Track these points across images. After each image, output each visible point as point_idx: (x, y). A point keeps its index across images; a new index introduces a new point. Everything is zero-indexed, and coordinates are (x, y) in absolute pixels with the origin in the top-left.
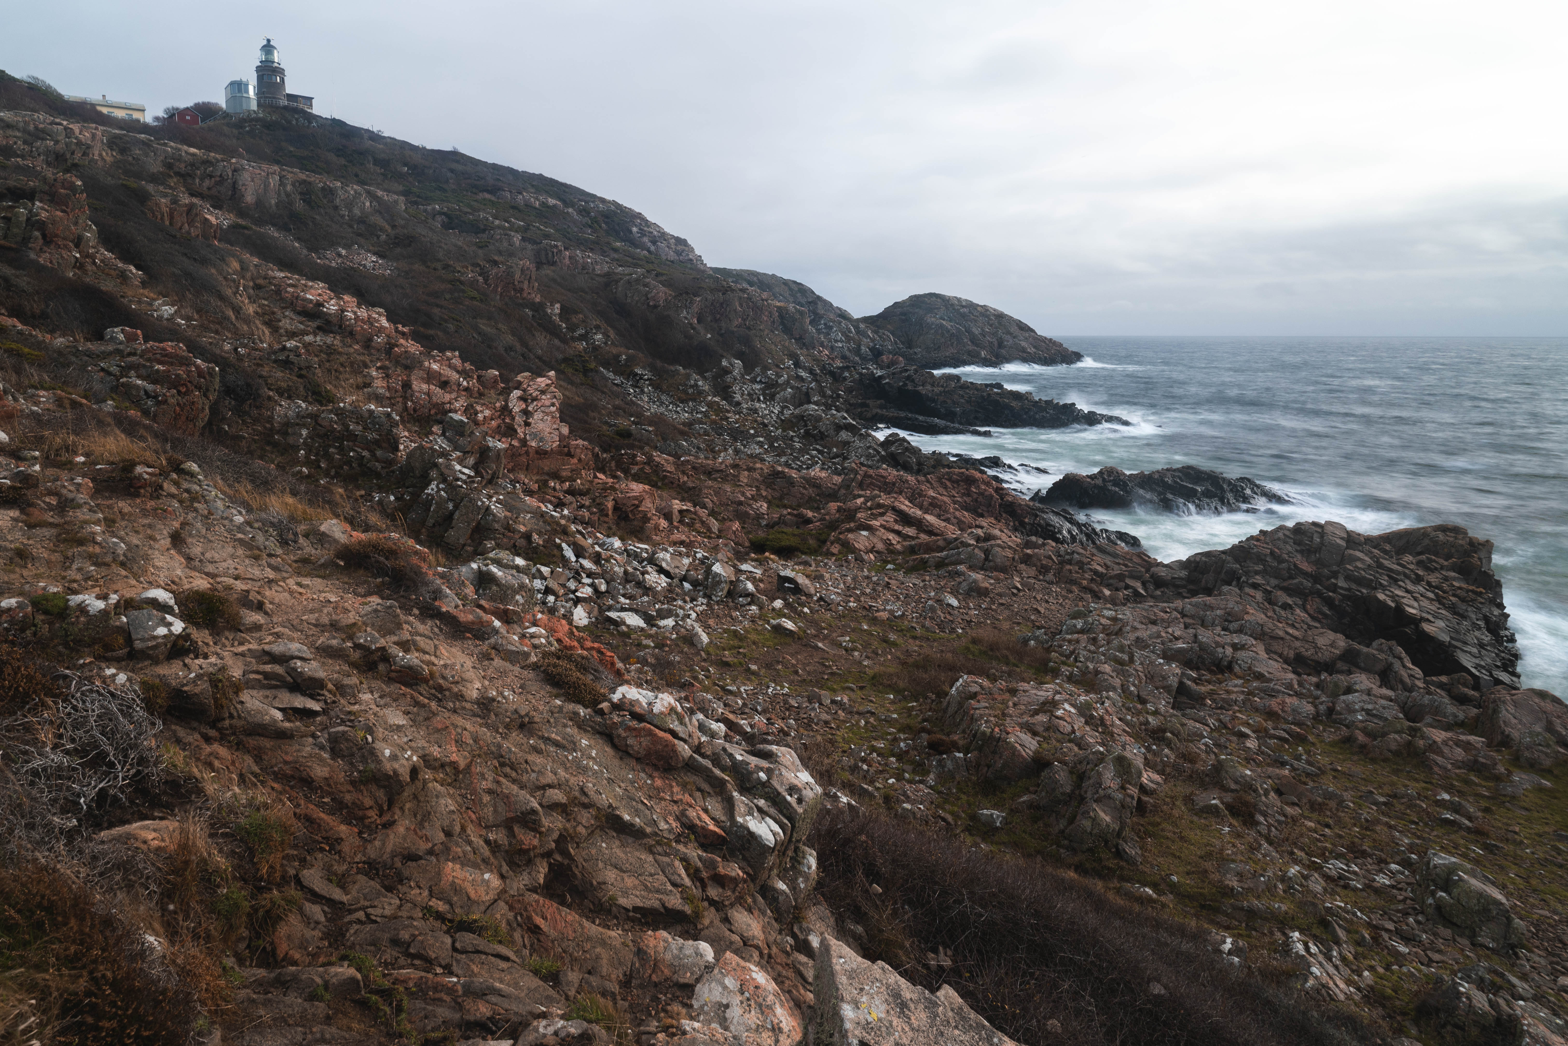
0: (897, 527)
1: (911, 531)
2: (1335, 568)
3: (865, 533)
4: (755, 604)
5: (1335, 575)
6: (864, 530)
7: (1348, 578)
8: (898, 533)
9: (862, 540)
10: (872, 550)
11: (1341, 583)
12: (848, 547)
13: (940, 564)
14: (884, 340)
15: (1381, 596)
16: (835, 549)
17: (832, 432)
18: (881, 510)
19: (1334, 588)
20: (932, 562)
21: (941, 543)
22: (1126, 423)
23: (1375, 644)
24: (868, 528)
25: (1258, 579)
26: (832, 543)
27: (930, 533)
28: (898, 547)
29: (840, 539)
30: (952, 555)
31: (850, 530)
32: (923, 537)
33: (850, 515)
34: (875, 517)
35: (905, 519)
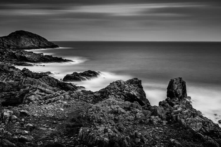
0: (40, 93)
1: (43, 94)
2: (123, 89)
3: (33, 96)
4: (18, 121)
5: (124, 90)
6: (33, 95)
7: (126, 90)
8: (40, 94)
9: (32, 98)
10: (36, 100)
11: (125, 91)
12: (30, 100)
13: (54, 101)
14: (10, 43)
15: (131, 93)
16: (27, 101)
17: (8, 69)
18: (35, 89)
19: (124, 93)
20: (52, 101)
21: (52, 95)
22: (73, 61)
23: (134, 102)
24: (34, 94)
25: (113, 93)
26: (25, 100)
27: (48, 93)
28: (42, 98)
29: (27, 99)
30: (57, 98)
31: (29, 96)
32: (47, 95)
33: (27, 92)
34: (34, 91)
35: (41, 91)
